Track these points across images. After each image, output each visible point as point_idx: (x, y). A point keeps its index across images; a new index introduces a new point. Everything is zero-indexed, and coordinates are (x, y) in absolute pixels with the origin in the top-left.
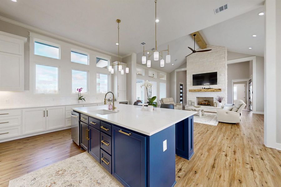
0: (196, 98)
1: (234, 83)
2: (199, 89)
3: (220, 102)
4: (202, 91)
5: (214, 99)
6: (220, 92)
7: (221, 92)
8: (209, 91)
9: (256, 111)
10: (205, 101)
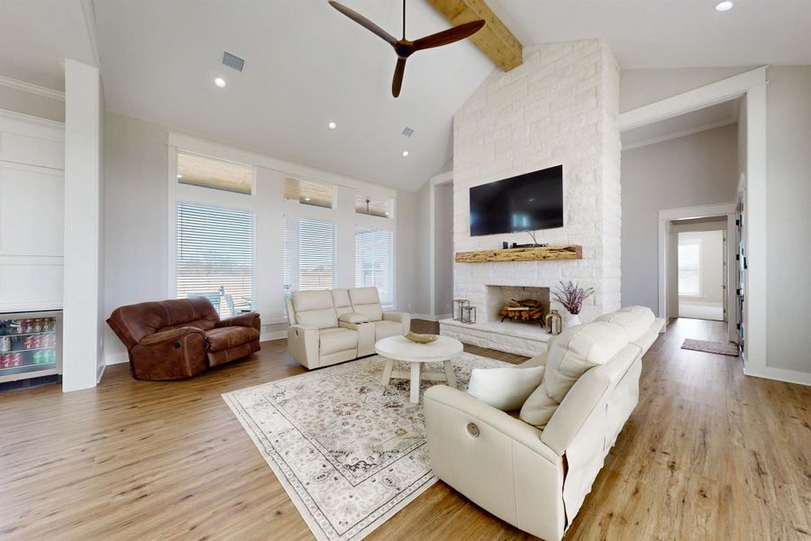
0: (485, 289)
1: (677, 225)
2: (487, 249)
3: (574, 311)
4: (498, 257)
5: (552, 296)
6: (575, 263)
7: (583, 263)
8: (526, 259)
9: (767, 365)
10: (522, 303)
